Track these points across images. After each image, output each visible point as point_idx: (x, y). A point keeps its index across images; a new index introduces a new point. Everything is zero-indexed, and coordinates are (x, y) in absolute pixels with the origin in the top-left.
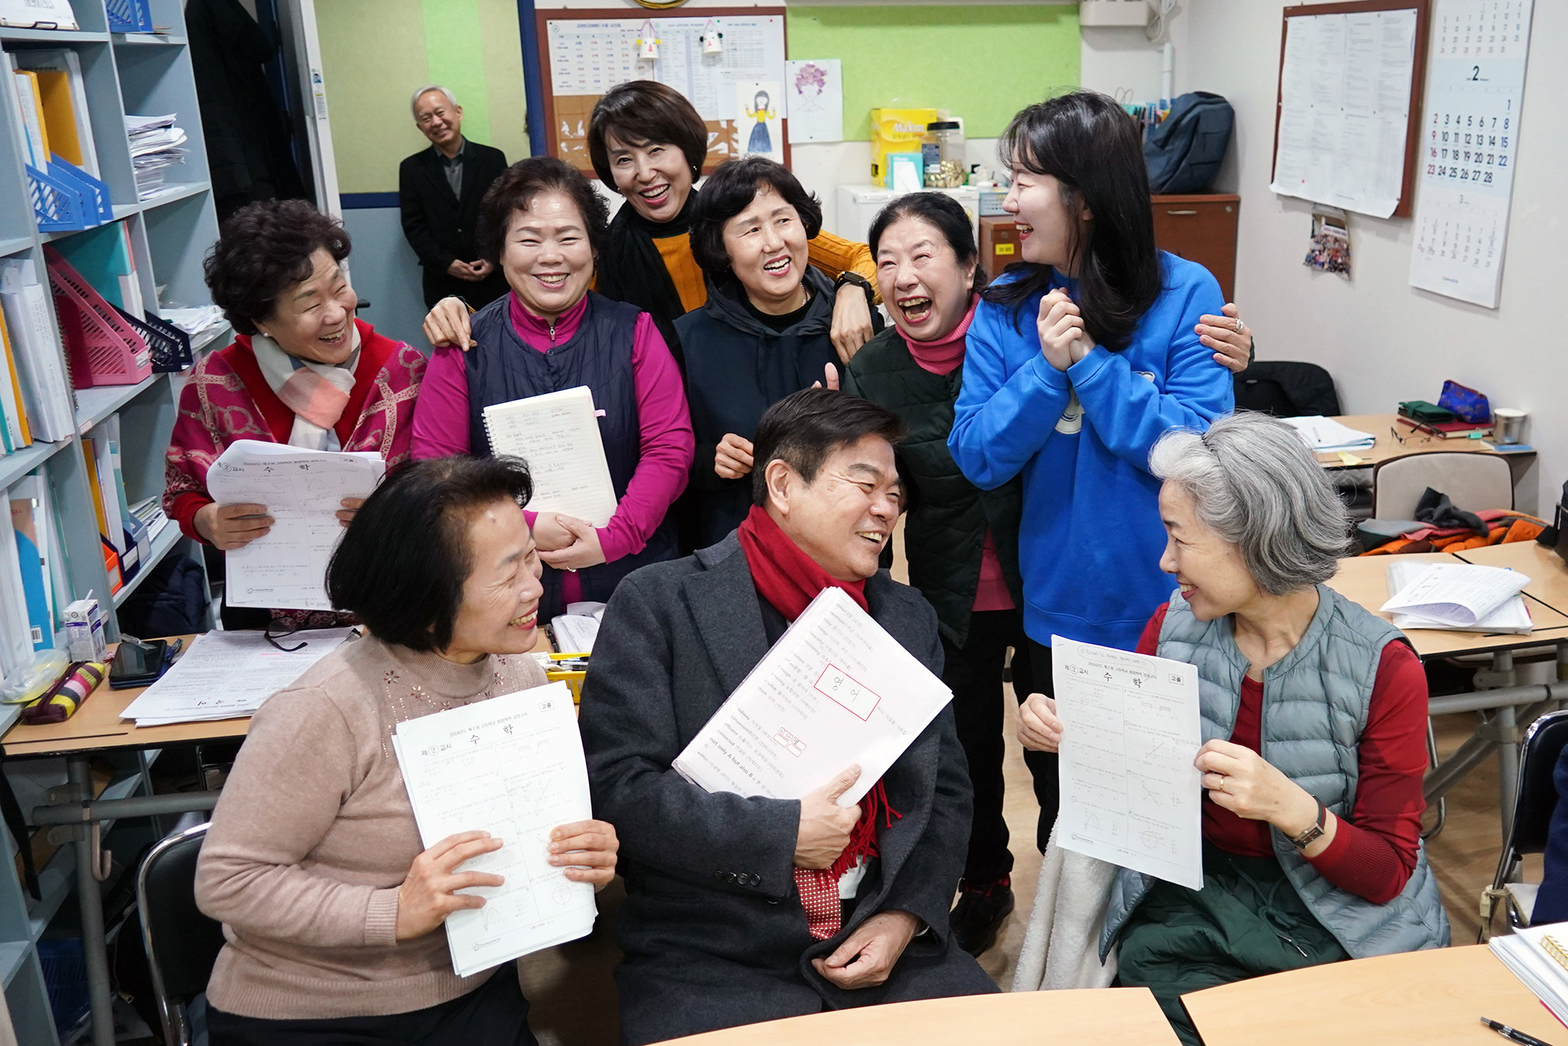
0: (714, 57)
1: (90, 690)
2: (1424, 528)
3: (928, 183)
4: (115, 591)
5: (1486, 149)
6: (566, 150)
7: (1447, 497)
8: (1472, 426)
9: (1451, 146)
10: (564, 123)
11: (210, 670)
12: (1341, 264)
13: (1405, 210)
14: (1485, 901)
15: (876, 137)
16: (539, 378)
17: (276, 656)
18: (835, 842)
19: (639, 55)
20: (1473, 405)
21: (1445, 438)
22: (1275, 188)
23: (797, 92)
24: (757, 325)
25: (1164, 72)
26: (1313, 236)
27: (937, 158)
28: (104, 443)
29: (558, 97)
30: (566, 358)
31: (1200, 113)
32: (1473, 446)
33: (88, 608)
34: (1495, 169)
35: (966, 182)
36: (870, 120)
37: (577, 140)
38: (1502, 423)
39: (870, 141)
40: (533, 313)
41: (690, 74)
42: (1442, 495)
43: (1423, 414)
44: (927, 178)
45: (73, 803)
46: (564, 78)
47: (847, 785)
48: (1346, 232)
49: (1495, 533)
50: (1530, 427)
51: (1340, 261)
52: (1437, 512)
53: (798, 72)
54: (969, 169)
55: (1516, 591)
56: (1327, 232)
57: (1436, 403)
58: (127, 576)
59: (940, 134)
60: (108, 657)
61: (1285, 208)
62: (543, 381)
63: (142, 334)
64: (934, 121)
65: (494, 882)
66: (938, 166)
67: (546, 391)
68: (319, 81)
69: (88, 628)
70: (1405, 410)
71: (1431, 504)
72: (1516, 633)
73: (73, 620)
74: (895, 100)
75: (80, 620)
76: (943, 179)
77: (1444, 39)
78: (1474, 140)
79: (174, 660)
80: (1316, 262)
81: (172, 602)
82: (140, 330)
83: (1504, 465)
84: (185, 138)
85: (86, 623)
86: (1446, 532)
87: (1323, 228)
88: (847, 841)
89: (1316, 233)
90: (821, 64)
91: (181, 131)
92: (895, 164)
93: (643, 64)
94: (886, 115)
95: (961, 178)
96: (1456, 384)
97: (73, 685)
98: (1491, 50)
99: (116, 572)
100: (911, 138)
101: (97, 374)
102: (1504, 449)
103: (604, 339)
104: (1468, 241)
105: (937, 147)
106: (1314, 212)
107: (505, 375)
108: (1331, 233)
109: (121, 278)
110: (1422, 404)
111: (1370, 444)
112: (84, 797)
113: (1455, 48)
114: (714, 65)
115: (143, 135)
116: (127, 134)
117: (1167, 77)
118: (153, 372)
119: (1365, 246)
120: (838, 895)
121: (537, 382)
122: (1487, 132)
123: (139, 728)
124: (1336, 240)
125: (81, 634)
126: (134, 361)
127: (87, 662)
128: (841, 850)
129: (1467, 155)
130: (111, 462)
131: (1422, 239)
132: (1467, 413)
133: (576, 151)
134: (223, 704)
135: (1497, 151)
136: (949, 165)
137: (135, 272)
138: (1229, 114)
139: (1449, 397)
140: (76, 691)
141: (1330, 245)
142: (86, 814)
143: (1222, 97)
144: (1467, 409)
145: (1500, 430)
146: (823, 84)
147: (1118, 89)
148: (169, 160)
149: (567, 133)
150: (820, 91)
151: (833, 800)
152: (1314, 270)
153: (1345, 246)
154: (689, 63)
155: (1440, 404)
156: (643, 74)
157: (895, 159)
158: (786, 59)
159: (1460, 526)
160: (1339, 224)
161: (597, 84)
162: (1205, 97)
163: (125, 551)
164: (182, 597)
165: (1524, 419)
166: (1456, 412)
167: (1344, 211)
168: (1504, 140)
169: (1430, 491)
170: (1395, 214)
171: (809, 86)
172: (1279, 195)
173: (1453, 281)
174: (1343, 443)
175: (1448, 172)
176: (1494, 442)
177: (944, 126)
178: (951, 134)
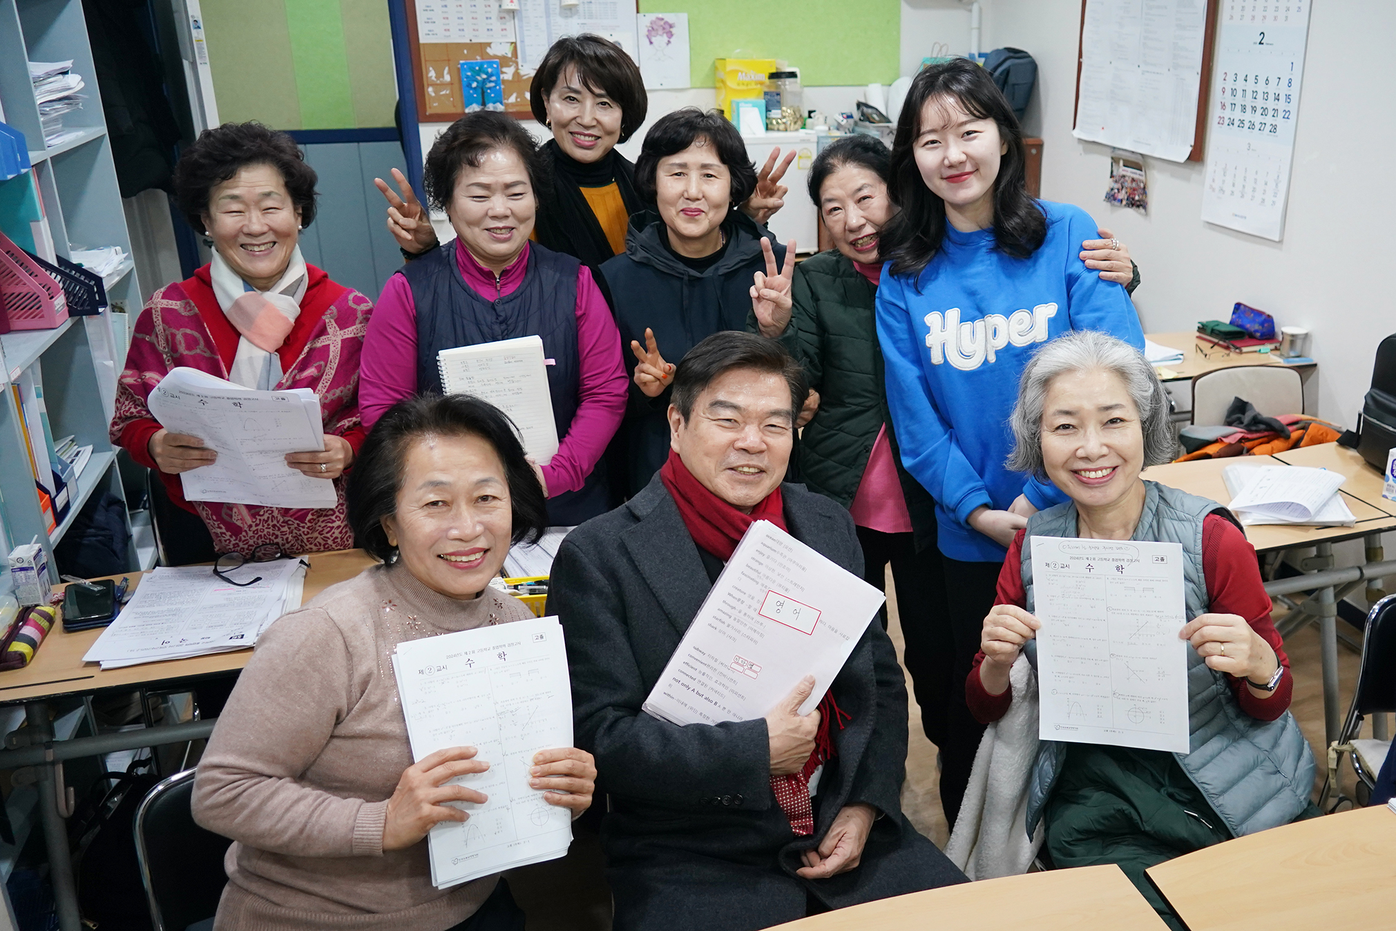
0: (571, 9)
1: (44, 633)
2: (1235, 433)
3: (769, 126)
4: (51, 531)
5: (1271, 104)
6: (433, 94)
7: (1251, 405)
8: (1262, 342)
9: (1239, 100)
10: (431, 69)
11: (165, 608)
12: (1138, 201)
13: (1197, 155)
14: (1333, 755)
15: (721, 85)
16: (487, 326)
17: (230, 591)
18: (802, 749)
19: (500, 6)
20: (1262, 324)
21: (1241, 353)
22: (1077, 133)
23: (648, 43)
24: (681, 266)
25: (972, 29)
26: (1112, 176)
27: (778, 105)
28: (29, 389)
29: (424, 44)
30: (514, 308)
31: (1009, 67)
32: (1262, 359)
33: (33, 553)
34: (1279, 121)
35: (804, 126)
36: (714, 68)
37: (444, 85)
38: (1288, 339)
39: (715, 88)
40: (482, 264)
41: (548, 24)
42: (1247, 403)
43: (1220, 332)
44: (768, 122)
45: (33, 744)
46: (430, 26)
47: (804, 696)
48: (1143, 173)
49: (1295, 435)
50: (1311, 342)
51: (1137, 198)
52: (1247, 418)
53: (649, 25)
54: (806, 114)
55: (1337, 489)
56: (1124, 173)
57: (1228, 321)
58: (59, 517)
59: (780, 83)
60: (55, 598)
61: (1086, 151)
62: (491, 329)
63: (56, 278)
64: (774, 71)
65: (478, 800)
66: (779, 111)
67: (495, 339)
68: (199, 27)
69: (34, 573)
70: (1203, 329)
71: (1238, 411)
72: (1342, 525)
73: (19, 565)
74: (738, 51)
75: (25, 565)
76: (784, 123)
77: (1232, 8)
78: (1260, 96)
79: (125, 599)
80: (1115, 199)
81: (100, 538)
82: (54, 275)
83: (1295, 375)
84: (82, 84)
85: (32, 568)
86: (1255, 436)
87: (1121, 170)
88: (813, 745)
89: (1115, 173)
90: (669, 17)
91: (78, 77)
92: (742, 110)
93: (503, 15)
94: (730, 66)
95: (799, 123)
96: (1245, 306)
97: (28, 630)
98: (1275, 18)
99: (50, 512)
100: (754, 87)
101: (14, 319)
102: (1290, 362)
103: (548, 289)
104: (1255, 183)
105: (778, 94)
106: (1114, 156)
107: (453, 320)
108: (1129, 174)
109: (32, 224)
110: (1218, 323)
111: (1180, 359)
112: (45, 738)
113: (1242, 16)
114: (571, 17)
115: (45, 82)
116: (32, 82)
117: (975, 33)
118: (70, 316)
119: (1159, 186)
120: (808, 795)
121: (485, 329)
122: (1272, 89)
123: (104, 670)
124: (1133, 180)
125: (27, 578)
126: (52, 306)
127: (36, 605)
128: (808, 754)
129: (1254, 109)
130: (36, 406)
131: (1214, 181)
132: (1256, 331)
133: (443, 95)
134: (187, 642)
135: (1282, 105)
136: (789, 111)
137: (46, 219)
138: (1033, 67)
139: (1239, 317)
140: (32, 636)
141: (1128, 184)
142: (50, 755)
143: (1026, 53)
144: (1257, 327)
145: (1286, 345)
146: (672, 35)
147: (935, 44)
148: (69, 106)
149: (433, 78)
150: (669, 42)
151: (794, 712)
152: (1113, 205)
153: (1142, 185)
154: (548, 15)
155: (1231, 323)
156: (505, 24)
157: (740, 105)
158: (638, 12)
159: (1265, 430)
160: (1138, 167)
161: (461, 33)
162: (1014, 53)
163: (55, 494)
164: (107, 532)
165: (1306, 335)
166: (1247, 329)
167: (1142, 155)
168: (1288, 97)
169: (1238, 400)
170: (1188, 159)
171: (659, 38)
172: (1080, 140)
173: (1242, 217)
174: (1158, 359)
175: (1237, 123)
176: (1281, 356)
177: (784, 75)
178: (790, 83)
